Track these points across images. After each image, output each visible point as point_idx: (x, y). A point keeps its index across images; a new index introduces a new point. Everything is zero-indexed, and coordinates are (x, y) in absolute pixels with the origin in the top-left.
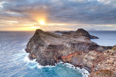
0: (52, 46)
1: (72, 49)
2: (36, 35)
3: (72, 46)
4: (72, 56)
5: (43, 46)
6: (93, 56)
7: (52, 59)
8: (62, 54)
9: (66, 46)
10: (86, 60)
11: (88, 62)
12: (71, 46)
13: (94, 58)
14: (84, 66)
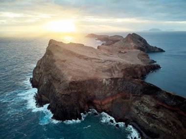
0: (76, 84)
1: (113, 87)
2: (47, 56)
3: (113, 82)
4: (111, 100)
5: (59, 81)
6: (148, 106)
7: (75, 109)
8: (95, 96)
9: (102, 81)
10: (136, 111)
11: (139, 115)
12: (111, 82)
13: (150, 110)
14: (131, 120)
